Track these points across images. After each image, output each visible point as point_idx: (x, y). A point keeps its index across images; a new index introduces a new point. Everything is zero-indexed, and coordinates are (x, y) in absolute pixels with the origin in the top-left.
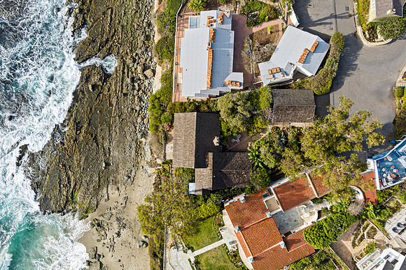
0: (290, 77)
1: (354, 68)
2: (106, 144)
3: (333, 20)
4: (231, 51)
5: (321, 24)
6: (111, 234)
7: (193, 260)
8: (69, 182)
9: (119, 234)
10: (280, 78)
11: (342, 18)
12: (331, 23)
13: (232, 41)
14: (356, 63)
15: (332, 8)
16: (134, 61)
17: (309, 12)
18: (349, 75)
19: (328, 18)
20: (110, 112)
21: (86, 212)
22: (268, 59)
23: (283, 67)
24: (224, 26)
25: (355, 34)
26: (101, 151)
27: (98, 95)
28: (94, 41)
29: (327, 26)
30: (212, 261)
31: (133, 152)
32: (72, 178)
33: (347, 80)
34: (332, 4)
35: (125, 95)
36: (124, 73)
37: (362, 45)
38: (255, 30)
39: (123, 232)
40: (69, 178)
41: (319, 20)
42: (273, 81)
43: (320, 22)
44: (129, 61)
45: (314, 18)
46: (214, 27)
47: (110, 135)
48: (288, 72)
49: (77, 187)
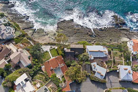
0: (94, 70)
1: (98, 87)
2: (74, 36)
3: (110, 82)
4: (98, 56)
5: (108, 79)
6: (52, 37)
7: (48, 51)
8: (65, 28)
9: (52, 39)
10: (93, 67)
11: (111, 84)
12: (109, 81)
13: (101, 57)
14: (99, 88)
15: (113, 82)
16: (94, 42)
17: (111, 76)
18: (95, 86)
19: (110, 81)
20: (82, 37)
21: (58, 32)
22: (97, 64)
23: (96, 68)
24: (104, 55)
25: (107, 88)
26: (72, 35)
27: (86, 34)
28: (99, 33)
29: (108, 81)
30: (47, 55)
31: (72, 42)
32: (66, 29)
33: (94, 85)
34: (114, 82)
35: (86, 40)
36: (91, 39)
37: (104, 90)
38: (105, 63)
39: (53, 40)
40: (66, 28)
41: (109, 78)
42: (92, 66)
43: (109, 79)
44: (94, 40)
45: (110, 77)
46: (104, 52)
47: (76, 37)
48: (95, 69)
49: (64, 30)
